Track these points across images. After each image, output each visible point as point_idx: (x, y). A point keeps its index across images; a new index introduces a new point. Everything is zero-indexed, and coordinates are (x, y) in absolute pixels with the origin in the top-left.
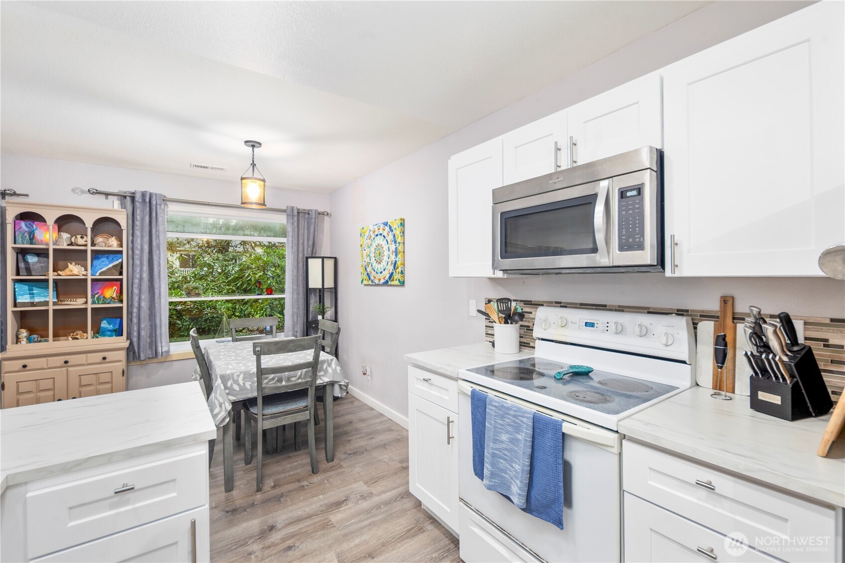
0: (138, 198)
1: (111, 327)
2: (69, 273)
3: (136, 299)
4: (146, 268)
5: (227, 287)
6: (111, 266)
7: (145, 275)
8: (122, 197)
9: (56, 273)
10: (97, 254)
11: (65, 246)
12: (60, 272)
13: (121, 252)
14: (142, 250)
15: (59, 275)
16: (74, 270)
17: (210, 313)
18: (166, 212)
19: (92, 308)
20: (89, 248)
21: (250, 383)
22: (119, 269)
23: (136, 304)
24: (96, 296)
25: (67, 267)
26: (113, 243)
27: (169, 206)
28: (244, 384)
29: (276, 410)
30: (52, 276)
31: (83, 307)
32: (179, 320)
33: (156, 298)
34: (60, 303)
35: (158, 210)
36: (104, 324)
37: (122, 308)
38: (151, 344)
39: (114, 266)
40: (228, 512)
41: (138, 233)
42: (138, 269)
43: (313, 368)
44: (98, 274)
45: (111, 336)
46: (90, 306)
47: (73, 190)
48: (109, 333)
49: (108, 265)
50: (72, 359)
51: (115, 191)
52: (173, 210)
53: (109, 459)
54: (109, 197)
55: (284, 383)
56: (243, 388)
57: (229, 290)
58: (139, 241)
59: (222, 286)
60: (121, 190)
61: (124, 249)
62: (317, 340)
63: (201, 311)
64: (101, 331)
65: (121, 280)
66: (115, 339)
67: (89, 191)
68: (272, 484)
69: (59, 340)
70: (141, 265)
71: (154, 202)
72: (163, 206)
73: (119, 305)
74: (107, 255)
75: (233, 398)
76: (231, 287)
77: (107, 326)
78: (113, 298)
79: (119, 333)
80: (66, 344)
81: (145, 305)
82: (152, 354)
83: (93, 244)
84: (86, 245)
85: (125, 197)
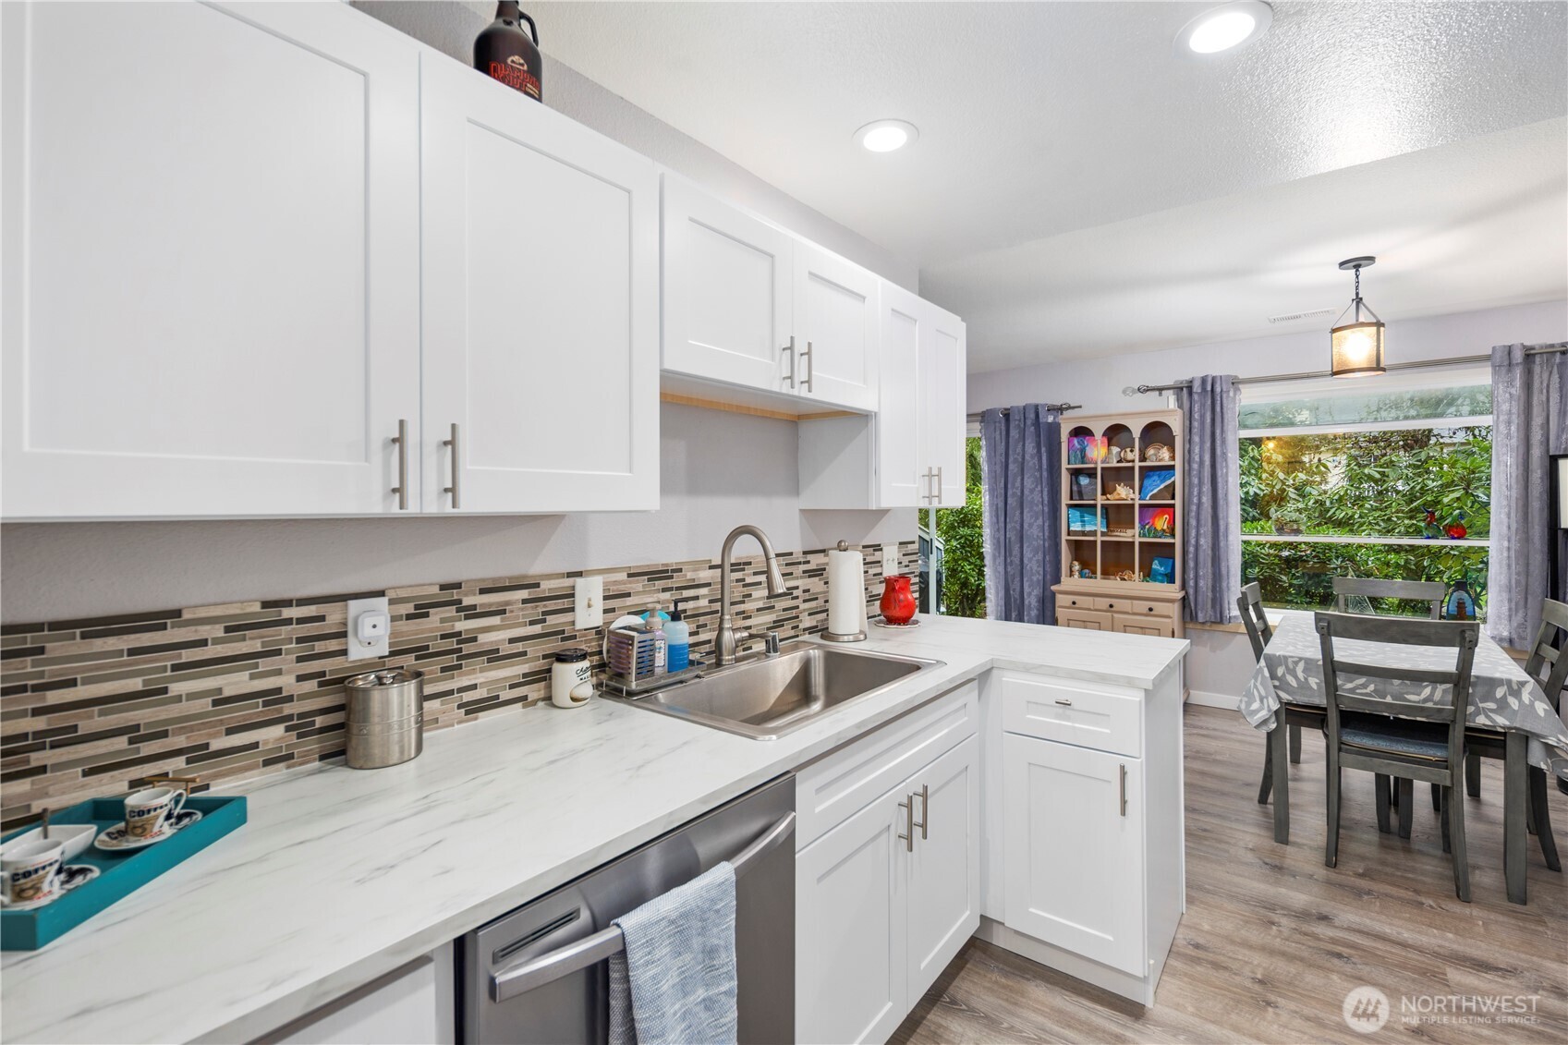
0: (1197, 388)
1: (1162, 569)
2: (1117, 497)
3: (1193, 533)
4: (1207, 488)
5: (1406, 522)
6: (1162, 486)
7: (1206, 500)
8: (1178, 389)
9: (1104, 497)
10: (1147, 472)
11: (1115, 464)
12: (1109, 496)
13: (1172, 467)
14: (1201, 463)
15: (1108, 499)
16: (1123, 493)
17: (1341, 567)
18: (1237, 401)
19: (1140, 543)
20: (1137, 464)
21: (1318, 681)
22: (1170, 491)
23: (1193, 541)
24: (1147, 527)
25: (1115, 489)
26: (1165, 455)
27: (1242, 390)
28: (1306, 679)
29: (1371, 742)
30: (1100, 500)
31: (1130, 540)
32: (1285, 575)
33: (1221, 534)
34: (1110, 533)
35: (1225, 401)
36: (1156, 565)
37: (1173, 545)
38: (1214, 600)
39: (1165, 487)
40: (1267, 864)
41: (1196, 439)
42: (1196, 489)
43: (1455, 685)
44: (1148, 498)
45: (1162, 582)
46: (1137, 540)
47: (1124, 392)
48: (1160, 578)
49: (1159, 486)
50: (1118, 604)
51: (1171, 383)
52: (1249, 398)
53: (1055, 672)
54: (1163, 392)
55: (1389, 699)
56: (1304, 686)
57: (1410, 527)
58: (1197, 450)
59: (1395, 519)
60: (1177, 379)
61: (1178, 463)
62: (1463, 631)
63: (1323, 563)
64: (1152, 573)
65: (1173, 506)
66: (1166, 586)
67: (1139, 389)
68: (1361, 871)
69: (1109, 579)
70: (1201, 484)
71: (1218, 389)
72: (1231, 394)
73: (1171, 541)
74: (1158, 473)
75: (1285, 697)
76: (1415, 522)
77: (1159, 568)
78: (1164, 530)
79: (1170, 578)
80: (1114, 585)
81: (1205, 542)
82: (1216, 617)
83: (1143, 458)
84: (1133, 461)
85: (1182, 389)
